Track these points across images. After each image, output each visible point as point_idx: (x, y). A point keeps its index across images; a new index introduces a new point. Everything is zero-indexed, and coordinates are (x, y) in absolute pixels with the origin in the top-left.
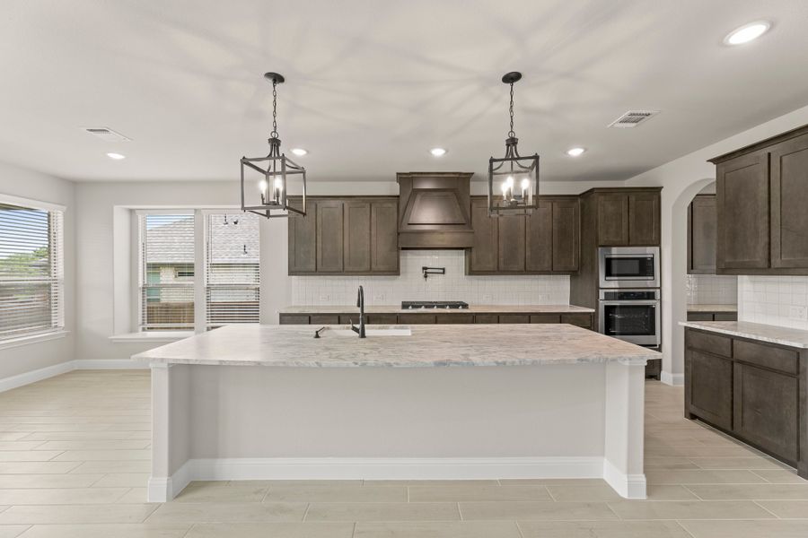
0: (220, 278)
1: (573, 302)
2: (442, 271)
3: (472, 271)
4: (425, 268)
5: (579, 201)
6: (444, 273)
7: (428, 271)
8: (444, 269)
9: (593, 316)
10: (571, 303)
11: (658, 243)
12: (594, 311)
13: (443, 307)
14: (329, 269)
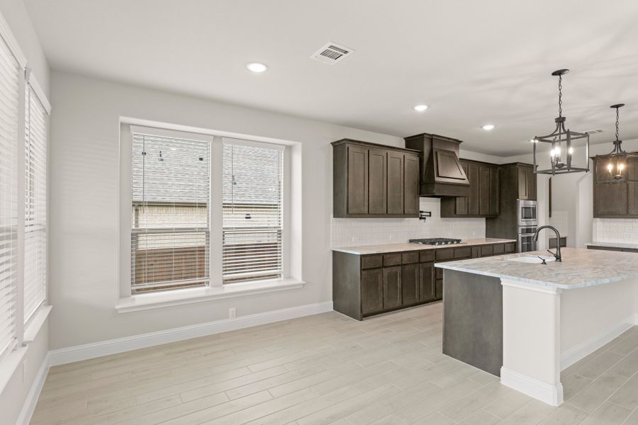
0: (234, 220)
1: (487, 236)
2: (428, 214)
3: (444, 214)
4: (421, 212)
5: (499, 169)
6: (430, 216)
7: (423, 214)
8: (430, 213)
9: (515, 244)
10: (486, 237)
11: (535, 199)
12: (515, 241)
13: (433, 243)
14: (377, 213)
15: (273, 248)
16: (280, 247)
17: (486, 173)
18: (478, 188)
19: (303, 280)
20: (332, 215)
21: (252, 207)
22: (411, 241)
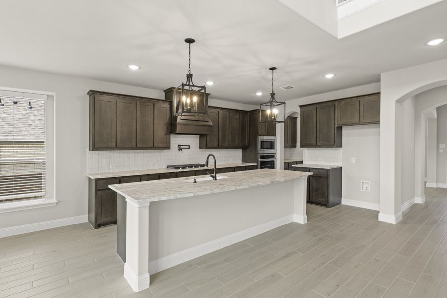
2: (188, 147)
4: (179, 145)
5: (248, 114)
6: (189, 148)
7: (181, 147)
8: (189, 146)
9: (256, 167)
10: (242, 162)
11: (274, 135)
12: (256, 164)
14: (125, 146)
15: (39, 176)
16: (45, 177)
17: (237, 116)
18: (228, 127)
19: (56, 200)
20: (88, 149)
21: (34, 144)
22: (168, 167)
